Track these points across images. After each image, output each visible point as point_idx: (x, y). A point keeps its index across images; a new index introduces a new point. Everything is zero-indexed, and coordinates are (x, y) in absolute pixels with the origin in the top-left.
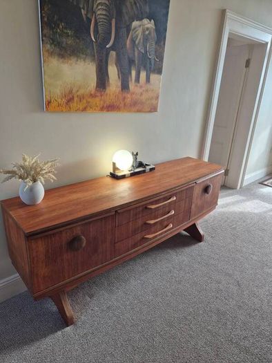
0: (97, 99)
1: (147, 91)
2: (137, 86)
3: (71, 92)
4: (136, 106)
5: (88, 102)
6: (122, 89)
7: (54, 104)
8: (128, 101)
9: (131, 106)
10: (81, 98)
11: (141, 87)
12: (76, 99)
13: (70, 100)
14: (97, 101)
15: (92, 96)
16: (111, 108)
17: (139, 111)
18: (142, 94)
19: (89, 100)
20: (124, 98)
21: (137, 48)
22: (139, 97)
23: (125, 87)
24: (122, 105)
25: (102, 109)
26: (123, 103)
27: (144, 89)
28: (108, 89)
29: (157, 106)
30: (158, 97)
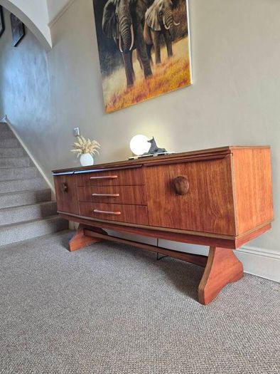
0: (129, 94)
1: (171, 65)
2: (158, 66)
3: (114, 96)
4: (163, 87)
5: (124, 99)
6: (146, 77)
7: (108, 108)
8: (152, 86)
9: (156, 89)
10: (120, 97)
11: (163, 65)
12: (117, 100)
13: (115, 102)
14: (129, 96)
15: (126, 93)
16: (139, 98)
17: (165, 91)
18: (165, 72)
20: (149, 84)
21: (154, 31)
22: (162, 76)
23: (148, 72)
24: (147, 92)
25: (133, 101)
26: (148, 90)
27: (167, 65)
28: (135, 83)
29: (189, 76)
30: (187, 66)
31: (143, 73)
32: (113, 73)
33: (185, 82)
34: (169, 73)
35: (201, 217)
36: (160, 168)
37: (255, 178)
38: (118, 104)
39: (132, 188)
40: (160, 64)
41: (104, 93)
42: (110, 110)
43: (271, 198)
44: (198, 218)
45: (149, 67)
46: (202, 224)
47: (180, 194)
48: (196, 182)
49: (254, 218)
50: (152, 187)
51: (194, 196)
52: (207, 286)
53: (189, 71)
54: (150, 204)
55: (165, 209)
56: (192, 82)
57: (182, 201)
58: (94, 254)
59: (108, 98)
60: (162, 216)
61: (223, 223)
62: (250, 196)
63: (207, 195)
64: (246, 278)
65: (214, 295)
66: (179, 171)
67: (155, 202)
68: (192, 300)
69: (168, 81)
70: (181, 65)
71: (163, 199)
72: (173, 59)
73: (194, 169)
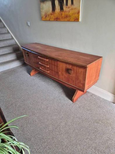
0: (53, 15)
1: (72, 9)
2: (66, 7)
3: (46, 14)
4: (67, 18)
5: (50, 17)
6: (61, 10)
7: (43, 18)
8: (63, 15)
9: (65, 18)
10: (49, 15)
11: (69, 8)
12: (47, 16)
13: (46, 16)
14: (53, 17)
15: (51, 14)
16: (57, 19)
17: (69, 21)
18: (69, 12)
19: (51, 16)
20: (62, 14)
23: (62, 8)
24: (61, 18)
25: (54, 20)
26: (61, 17)
27: (71, 8)
28: (55, 11)
29: (79, 18)
30: (79, 13)
31: (59, 8)
32: (46, 2)
33: (77, 20)
34: (71, 13)
35: (76, 82)
36: (64, 63)
37: (94, 71)
38: (48, 18)
39: (54, 66)
40: (67, 7)
41: (41, 10)
42: (44, 20)
43: (99, 74)
44: (75, 82)
45: (63, 6)
46: (76, 84)
47: (70, 74)
48: (75, 72)
49: (92, 82)
50: (61, 68)
51: (74, 75)
52: (75, 98)
53: (79, 15)
54: (60, 73)
55: (65, 76)
56: (80, 21)
57: (70, 76)
58: (40, 78)
59: (43, 14)
60: (63, 78)
61: (81, 85)
62: (92, 77)
63: (78, 77)
64: (87, 93)
65: (77, 99)
66: (70, 67)
67: (61, 73)
68: (70, 101)
69: (70, 16)
70: (76, 11)
71: (64, 73)
72: (73, 7)
73: (75, 68)
